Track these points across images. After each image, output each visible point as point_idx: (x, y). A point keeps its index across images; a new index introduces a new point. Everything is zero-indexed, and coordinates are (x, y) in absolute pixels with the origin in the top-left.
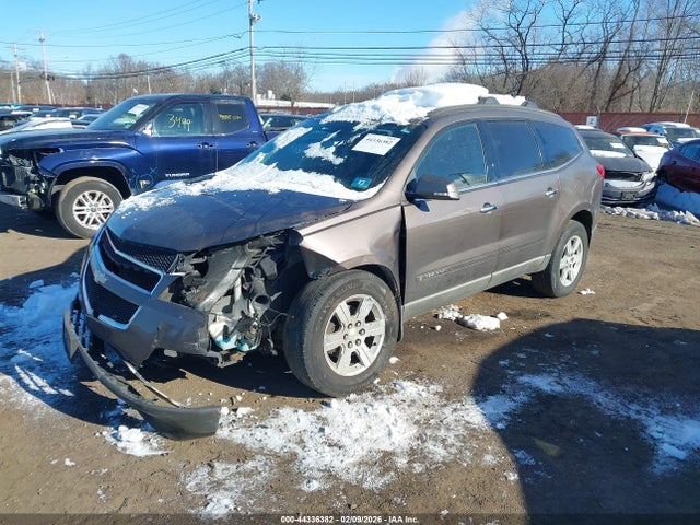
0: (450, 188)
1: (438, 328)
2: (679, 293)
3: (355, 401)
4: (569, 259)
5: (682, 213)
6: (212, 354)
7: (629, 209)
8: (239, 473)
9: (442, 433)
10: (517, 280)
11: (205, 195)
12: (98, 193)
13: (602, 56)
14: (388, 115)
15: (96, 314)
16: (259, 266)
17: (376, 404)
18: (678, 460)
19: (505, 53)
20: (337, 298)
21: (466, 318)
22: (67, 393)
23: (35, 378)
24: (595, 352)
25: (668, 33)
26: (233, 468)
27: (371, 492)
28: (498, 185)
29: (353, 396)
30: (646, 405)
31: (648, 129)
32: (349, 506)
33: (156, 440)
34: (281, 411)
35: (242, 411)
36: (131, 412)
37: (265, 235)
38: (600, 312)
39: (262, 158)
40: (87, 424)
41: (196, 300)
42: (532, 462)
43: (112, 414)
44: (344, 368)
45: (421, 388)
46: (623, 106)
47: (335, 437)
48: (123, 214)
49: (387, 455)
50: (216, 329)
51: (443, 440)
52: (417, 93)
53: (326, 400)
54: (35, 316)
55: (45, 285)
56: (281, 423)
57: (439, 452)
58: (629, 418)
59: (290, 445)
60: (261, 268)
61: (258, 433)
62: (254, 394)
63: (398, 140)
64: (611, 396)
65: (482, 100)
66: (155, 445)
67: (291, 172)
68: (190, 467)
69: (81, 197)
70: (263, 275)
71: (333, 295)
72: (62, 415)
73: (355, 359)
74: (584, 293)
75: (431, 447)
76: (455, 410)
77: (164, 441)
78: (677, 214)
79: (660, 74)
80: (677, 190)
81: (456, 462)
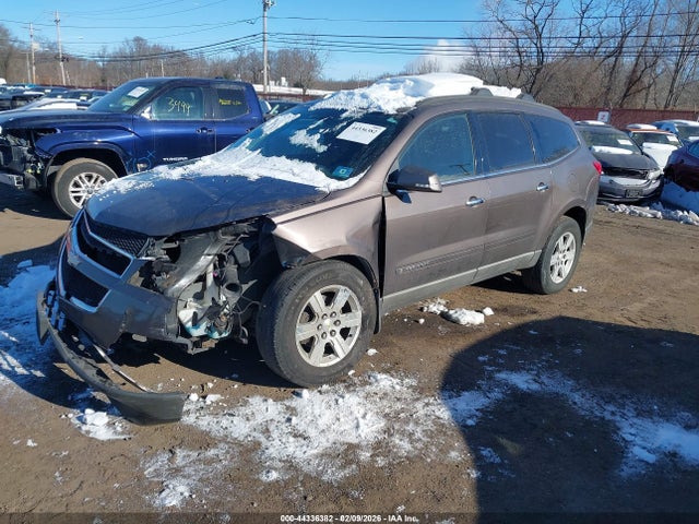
0: (432, 180)
1: (422, 321)
2: (673, 294)
3: (327, 392)
4: (561, 256)
5: (686, 213)
6: (181, 340)
7: (632, 207)
8: (200, 460)
9: (410, 427)
10: (508, 275)
11: (184, 179)
12: (95, 175)
13: (619, 51)
14: (376, 103)
15: (68, 297)
16: (232, 253)
17: (347, 396)
18: (647, 463)
19: (520, 45)
20: (310, 288)
21: (451, 312)
22: (39, 374)
23: (9, 358)
24: (579, 351)
25: (688, 28)
26: (194, 454)
27: (330, 484)
28: (486, 178)
29: (325, 387)
30: (623, 406)
31: (659, 127)
32: (305, 498)
33: (121, 424)
34: (250, 400)
35: (211, 398)
36: (100, 396)
37: (238, 222)
38: (589, 310)
39: (248, 144)
40: (54, 406)
41: (165, 285)
42: (498, 460)
43: (80, 396)
44: (317, 359)
45: (395, 381)
46: (639, 102)
47: (301, 429)
48: (101, 197)
49: (352, 447)
50: (186, 315)
51: (411, 435)
52: (408, 82)
53: (297, 390)
54: (18, 296)
55: (33, 265)
56: (248, 411)
57: (403, 446)
58: (603, 418)
59: (255, 434)
60: (234, 255)
61: (224, 421)
62: (226, 382)
63: (383, 129)
64: (588, 396)
65: (475, 91)
66: (119, 429)
67: (274, 159)
68: (150, 453)
69: (77, 178)
70: (236, 262)
71: (307, 284)
72: (30, 396)
73: (329, 350)
74: (575, 290)
75: (397, 441)
76: (427, 404)
77: (129, 426)
78: (681, 213)
79: (677, 71)
80: (683, 190)
81: (420, 458)
